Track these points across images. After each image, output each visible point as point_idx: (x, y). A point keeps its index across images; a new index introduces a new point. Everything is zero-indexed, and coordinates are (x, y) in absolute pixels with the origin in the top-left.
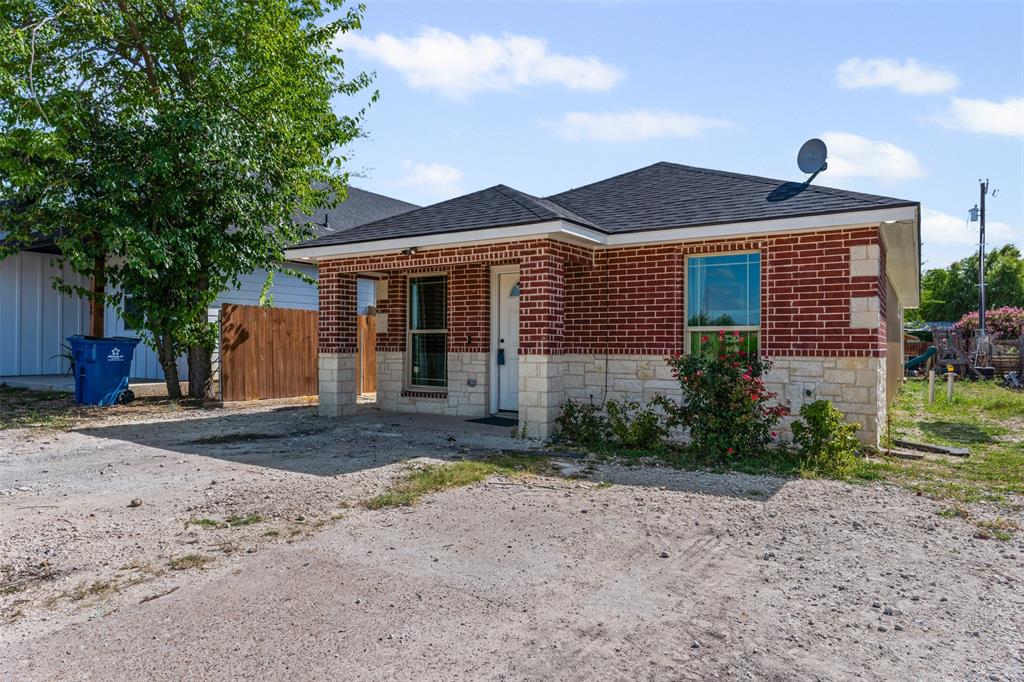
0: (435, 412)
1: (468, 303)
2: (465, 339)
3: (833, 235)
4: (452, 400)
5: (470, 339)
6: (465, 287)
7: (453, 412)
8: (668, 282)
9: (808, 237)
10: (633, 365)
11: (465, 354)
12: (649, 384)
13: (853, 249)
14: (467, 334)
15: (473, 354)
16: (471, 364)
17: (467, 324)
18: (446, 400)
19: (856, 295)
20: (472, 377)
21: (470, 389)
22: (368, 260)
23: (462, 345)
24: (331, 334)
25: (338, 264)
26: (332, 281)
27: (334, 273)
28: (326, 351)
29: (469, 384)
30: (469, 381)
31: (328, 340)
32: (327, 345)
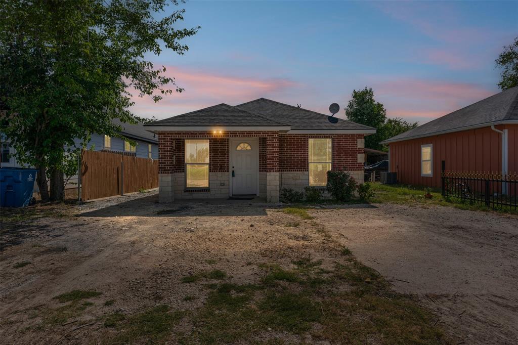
0: (203, 197)
1: (220, 152)
2: (219, 167)
3: (353, 135)
4: (212, 192)
5: (221, 167)
6: (218, 146)
7: (213, 197)
8: (304, 147)
9: (346, 135)
10: (292, 175)
11: (219, 173)
12: (297, 181)
13: (358, 140)
15: (223, 173)
16: (222, 177)
17: (219, 161)
18: (209, 192)
19: (359, 153)
20: (222, 182)
21: (221, 187)
22: (198, 133)
23: (217, 169)
24: (167, 165)
25: (171, 134)
26: (167, 141)
27: (168, 138)
28: (164, 173)
29: (221, 185)
30: (221, 184)
31: (165, 168)
32: (164, 170)
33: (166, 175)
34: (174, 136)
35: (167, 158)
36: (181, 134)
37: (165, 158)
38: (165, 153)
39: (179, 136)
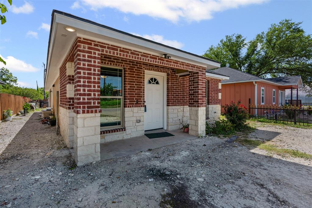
0: (118, 139)
1: (136, 85)
2: (135, 101)
3: (217, 80)
4: (128, 131)
5: (137, 101)
6: (135, 77)
7: (129, 137)
11: (135, 108)
13: (219, 83)
14: (136, 99)
15: (139, 108)
16: (138, 112)
17: (136, 94)
18: (124, 131)
19: (219, 92)
20: (138, 118)
21: (137, 124)
23: (133, 104)
24: (94, 99)
25: (101, 46)
26: (95, 58)
27: (97, 52)
28: (88, 112)
29: (137, 122)
30: (137, 120)
31: (90, 103)
32: (88, 107)
33: (93, 115)
34: (107, 52)
35: (94, 87)
36: (117, 50)
37: (90, 86)
38: (90, 78)
39: (114, 53)
